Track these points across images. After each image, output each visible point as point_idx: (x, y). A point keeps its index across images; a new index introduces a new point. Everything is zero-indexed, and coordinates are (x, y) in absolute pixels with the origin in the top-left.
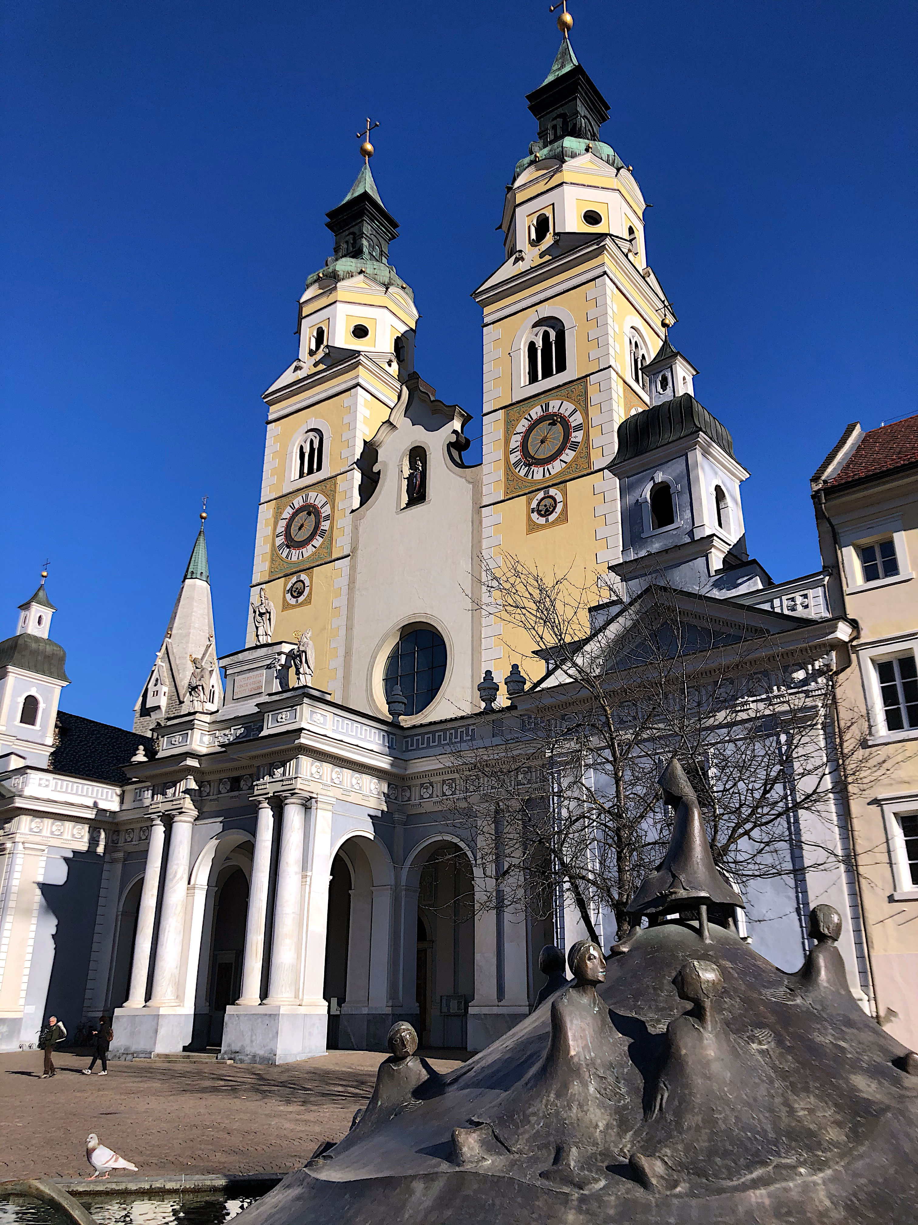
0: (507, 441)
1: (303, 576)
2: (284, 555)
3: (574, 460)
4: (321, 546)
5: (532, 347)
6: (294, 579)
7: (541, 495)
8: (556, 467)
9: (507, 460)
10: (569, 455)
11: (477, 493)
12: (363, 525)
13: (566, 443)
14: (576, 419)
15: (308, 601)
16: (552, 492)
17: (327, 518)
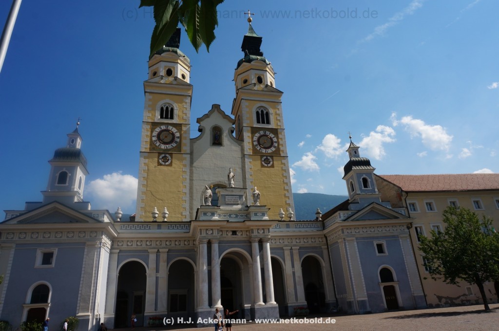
0: (252, 138)
1: (167, 155)
2: (157, 145)
3: (275, 151)
4: (176, 147)
5: (257, 113)
6: (163, 155)
7: (265, 157)
8: (269, 151)
9: (253, 144)
10: (273, 149)
11: (242, 150)
12: (196, 145)
13: (272, 145)
14: (275, 139)
15: (170, 165)
16: (269, 158)
17: (178, 137)
